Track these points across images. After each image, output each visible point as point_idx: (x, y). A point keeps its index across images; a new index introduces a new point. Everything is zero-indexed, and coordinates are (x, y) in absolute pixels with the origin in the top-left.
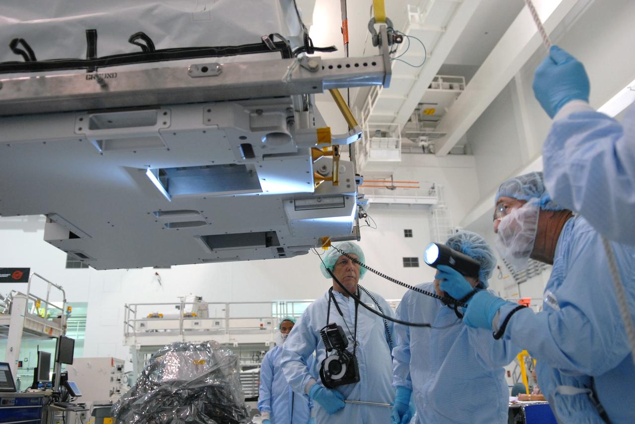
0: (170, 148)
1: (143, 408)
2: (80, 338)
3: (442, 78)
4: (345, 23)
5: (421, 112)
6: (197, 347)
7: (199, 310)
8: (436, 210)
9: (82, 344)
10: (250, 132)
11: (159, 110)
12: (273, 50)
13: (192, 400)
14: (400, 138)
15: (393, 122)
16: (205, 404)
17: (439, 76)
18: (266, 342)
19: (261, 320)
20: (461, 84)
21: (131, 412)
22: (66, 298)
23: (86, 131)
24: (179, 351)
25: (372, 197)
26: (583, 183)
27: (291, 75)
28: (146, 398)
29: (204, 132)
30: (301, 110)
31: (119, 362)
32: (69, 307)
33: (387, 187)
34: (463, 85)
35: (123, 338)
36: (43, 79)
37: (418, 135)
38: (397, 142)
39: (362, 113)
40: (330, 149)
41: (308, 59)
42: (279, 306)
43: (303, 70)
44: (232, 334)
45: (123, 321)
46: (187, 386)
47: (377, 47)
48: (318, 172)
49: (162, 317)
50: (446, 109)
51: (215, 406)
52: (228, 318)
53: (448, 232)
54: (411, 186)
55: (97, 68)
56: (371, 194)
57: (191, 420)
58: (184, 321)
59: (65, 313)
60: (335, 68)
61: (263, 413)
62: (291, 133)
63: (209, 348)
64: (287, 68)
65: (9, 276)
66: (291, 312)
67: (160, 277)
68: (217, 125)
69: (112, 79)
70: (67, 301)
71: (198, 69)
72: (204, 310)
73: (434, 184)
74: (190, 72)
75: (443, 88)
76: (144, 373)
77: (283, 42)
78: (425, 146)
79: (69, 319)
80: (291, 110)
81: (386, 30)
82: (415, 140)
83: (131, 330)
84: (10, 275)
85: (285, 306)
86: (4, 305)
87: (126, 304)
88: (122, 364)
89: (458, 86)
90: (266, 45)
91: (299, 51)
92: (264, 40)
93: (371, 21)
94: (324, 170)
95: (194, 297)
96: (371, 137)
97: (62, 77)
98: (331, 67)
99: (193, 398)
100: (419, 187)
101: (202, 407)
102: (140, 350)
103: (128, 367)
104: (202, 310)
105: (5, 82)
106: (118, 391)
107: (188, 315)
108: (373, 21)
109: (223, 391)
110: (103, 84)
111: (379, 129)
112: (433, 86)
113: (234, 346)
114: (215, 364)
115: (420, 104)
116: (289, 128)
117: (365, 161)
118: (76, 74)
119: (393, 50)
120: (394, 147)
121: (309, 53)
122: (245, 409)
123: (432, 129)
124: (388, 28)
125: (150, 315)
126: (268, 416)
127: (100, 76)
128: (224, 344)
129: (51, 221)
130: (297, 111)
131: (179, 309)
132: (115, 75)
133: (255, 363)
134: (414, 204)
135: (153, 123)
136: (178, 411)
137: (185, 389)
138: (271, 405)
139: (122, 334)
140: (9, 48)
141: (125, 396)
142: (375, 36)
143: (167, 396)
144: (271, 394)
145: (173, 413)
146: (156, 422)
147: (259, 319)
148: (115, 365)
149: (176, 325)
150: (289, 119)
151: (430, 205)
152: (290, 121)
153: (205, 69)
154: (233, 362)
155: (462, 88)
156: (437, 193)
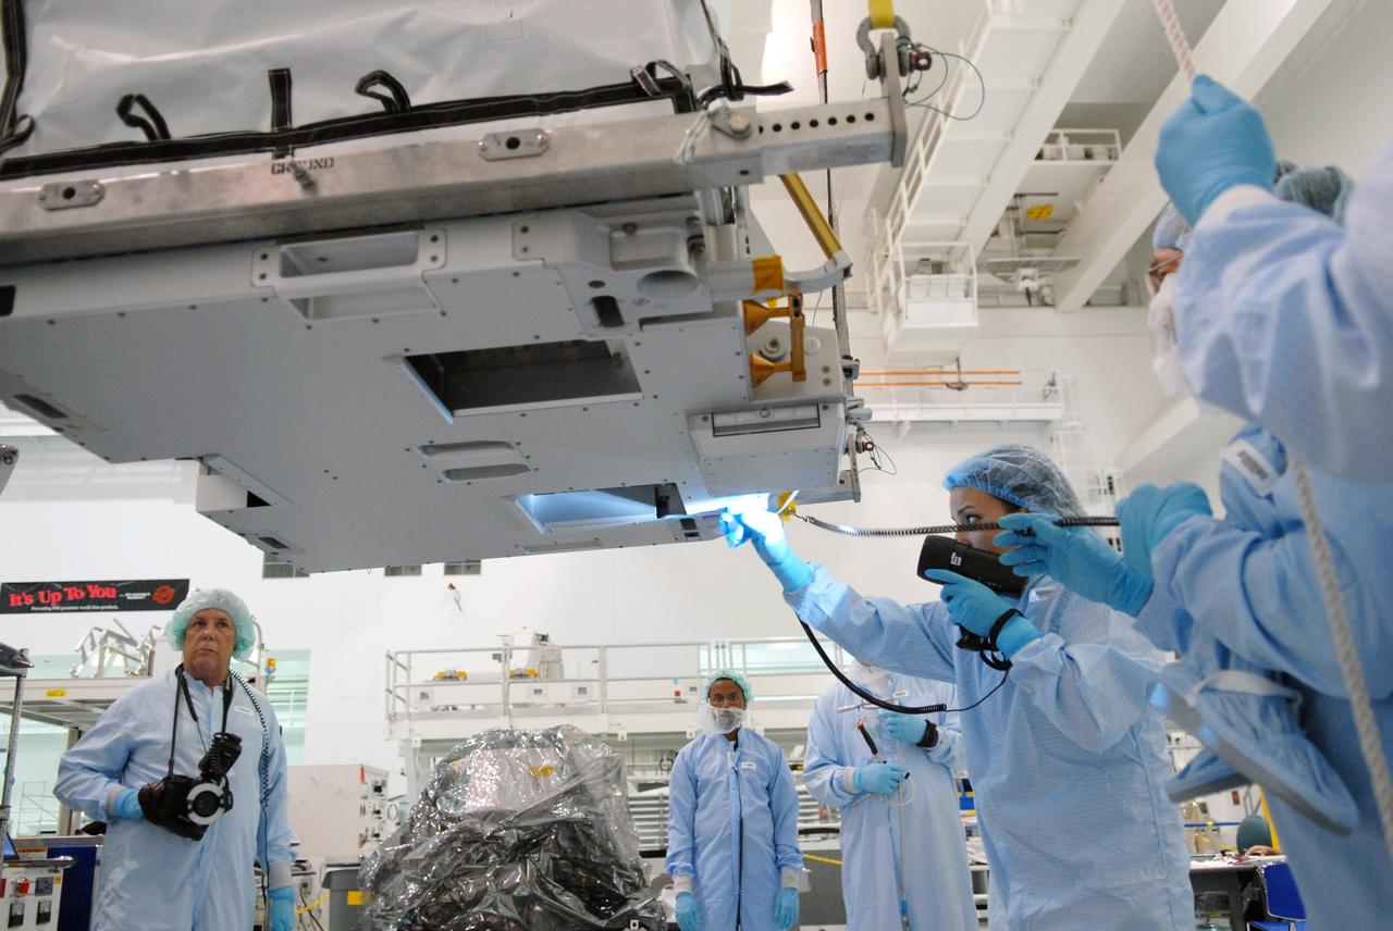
0: (446, 311)
1: (424, 867)
2: (298, 725)
3: (1066, 135)
4: (819, 28)
5: (1021, 214)
6: (535, 739)
7: (541, 662)
8: (1061, 433)
9: (299, 738)
10: (612, 272)
11: (421, 232)
12: (656, 96)
13: (527, 851)
14: (975, 275)
15: (957, 238)
16: (554, 859)
17: (1061, 132)
18: (689, 731)
19: (676, 683)
20: (1112, 146)
21: (399, 878)
22: (263, 641)
23: (277, 282)
24: (498, 747)
25: (915, 409)
26: (1265, 353)
27: (693, 148)
28: (431, 846)
29: (516, 274)
30: (718, 222)
31: (377, 774)
32: (270, 660)
33: (947, 385)
34: (1116, 149)
35: (385, 724)
36: (184, 175)
37: (1015, 266)
38: (968, 283)
39: (888, 222)
40: (783, 303)
41: (729, 113)
42: (714, 652)
43: (718, 135)
44: (614, 713)
45: (385, 687)
46: (516, 821)
47: (878, 80)
48: (761, 354)
49: (465, 678)
50: (1078, 205)
51: (575, 864)
52: (604, 680)
53: (1091, 481)
54: (1003, 380)
55: (294, 148)
56: (913, 401)
57: (525, 893)
58: (512, 686)
59: (263, 673)
60: (786, 128)
61: (677, 880)
62: (697, 270)
63: (560, 741)
64: (685, 133)
65: (147, 597)
66: (741, 666)
67: (458, 593)
68: (543, 259)
69: (324, 170)
70: (266, 647)
71: (499, 143)
72: (554, 662)
73: (1054, 375)
74: (484, 149)
75: (1070, 158)
76: (426, 794)
77: (675, 78)
78: (1031, 290)
79: (270, 686)
80: (697, 222)
81: (895, 44)
82: (1009, 277)
83: (400, 708)
84: (149, 594)
85: (727, 652)
86: (138, 657)
87: (389, 651)
88: (383, 778)
89: (1106, 151)
90: (640, 87)
91: (712, 95)
92: (635, 75)
93: (862, 25)
94: (774, 349)
95: (532, 635)
96: (908, 274)
97: (222, 171)
98: (777, 128)
99: (528, 847)
100: (1019, 383)
101: (548, 867)
102: (422, 749)
103: (397, 786)
104: (548, 662)
105: (110, 184)
106: (377, 835)
107: (519, 673)
108: (869, 25)
109: (592, 831)
110: (306, 182)
111: (927, 256)
112: (1047, 154)
113: (619, 739)
114: (575, 776)
115: (1017, 196)
116: (693, 262)
117: (897, 329)
118: (251, 164)
119: (911, 86)
120: (962, 294)
121: (732, 98)
122: (639, 871)
123: (1047, 251)
124: (901, 38)
125: (440, 674)
126: (688, 886)
127: (299, 166)
128: (598, 736)
129: (210, 471)
130: (711, 223)
131: (500, 661)
132: (329, 162)
133: (662, 777)
134: (1009, 421)
135: (410, 260)
136: (497, 875)
137: (510, 828)
138: (693, 862)
139: (383, 715)
140: (115, 115)
141: (389, 842)
142: (871, 56)
143: (476, 842)
144: (694, 839)
145: (487, 879)
146: (452, 898)
147: (671, 681)
148: (370, 780)
149: (494, 694)
150: (692, 241)
151: (1046, 423)
152: (696, 246)
153: (513, 143)
154: (614, 773)
155: (1114, 156)
156: (1061, 393)
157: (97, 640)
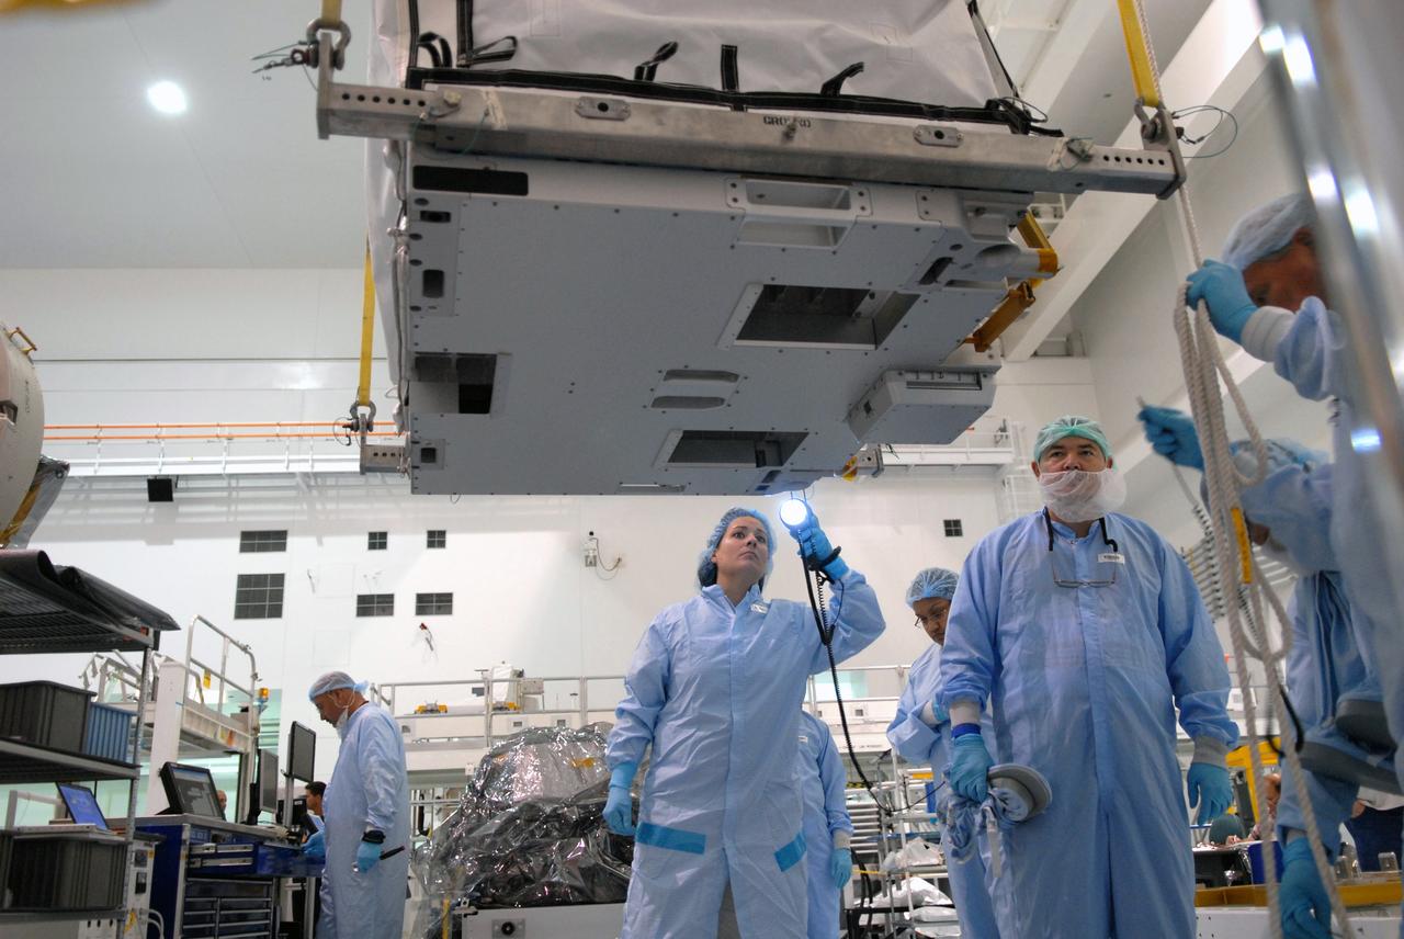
1: (490, 844)
7: (519, 694)
8: (1012, 476)
11: (850, 187)
20: (1057, 206)
22: (257, 671)
23: (745, 205)
24: (540, 742)
32: (263, 690)
34: (1061, 208)
46: (575, 800)
49: (446, 711)
52: (584, 710)
58: (494, 717)
59: (256, 702)
60: (1112, 160)
67: (430, 633)
70: (259, 677)
71: (930, 133)
72: (536, 693)
73: (1004, 421)
74: (919, 135)
76: (473, 786)
89: (1052, 210)
95: (510, 670)
98: (1106, 159)
100: (973, 429)
107: (500, 705)
125: (420, 707)
131: (480, 694)
134: (963, 465)
136: (562, 848)
137: (569, 807)
143: (538, 819)
145: (552, 852)
146: (521, 871)
149: (476, 727)
151: (997, 467)
153: (939, 135)
155: (1058, 214)
156: (1011, 439)
157: (98, 668)
